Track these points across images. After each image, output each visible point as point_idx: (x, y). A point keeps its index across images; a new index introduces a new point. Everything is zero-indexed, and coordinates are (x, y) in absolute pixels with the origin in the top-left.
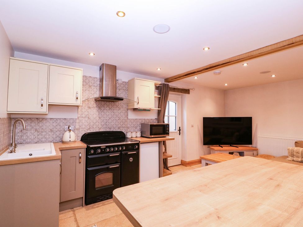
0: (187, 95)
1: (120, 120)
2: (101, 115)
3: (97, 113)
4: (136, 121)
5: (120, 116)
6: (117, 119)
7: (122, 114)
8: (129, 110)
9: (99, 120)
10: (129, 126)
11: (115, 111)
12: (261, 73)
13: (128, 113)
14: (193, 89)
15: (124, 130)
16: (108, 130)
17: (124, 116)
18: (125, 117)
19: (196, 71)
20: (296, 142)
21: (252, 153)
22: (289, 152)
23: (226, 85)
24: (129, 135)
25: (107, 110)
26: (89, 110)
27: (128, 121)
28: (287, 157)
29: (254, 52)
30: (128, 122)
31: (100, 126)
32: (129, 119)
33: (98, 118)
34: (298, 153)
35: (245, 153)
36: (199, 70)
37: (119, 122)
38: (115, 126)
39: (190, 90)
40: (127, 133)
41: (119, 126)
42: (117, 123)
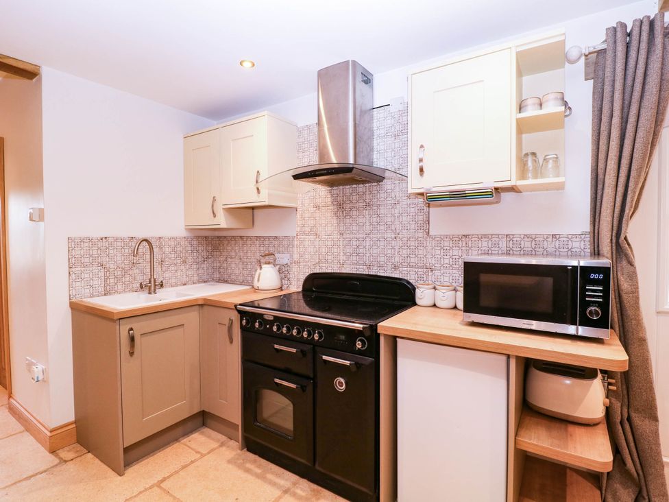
1: (401, 239)
2: (345, 224)
3: (335, 221)
5: (399, 227)
6: (390, 235)
7: (405, 219)
9: (339, 240)
10: (432, 261)
16: (363, 270)
17: (412, 227)
18: (416, 230)
25: (358, 209)
26: (317, 214)
27: (430, 243)
30: (430, 248)
31: (342, 258)
32: (434, 238)
33: (336, 236)
37: (397, 248)
38: (382, 259)
41: (397, 259)
42: (389, 251)
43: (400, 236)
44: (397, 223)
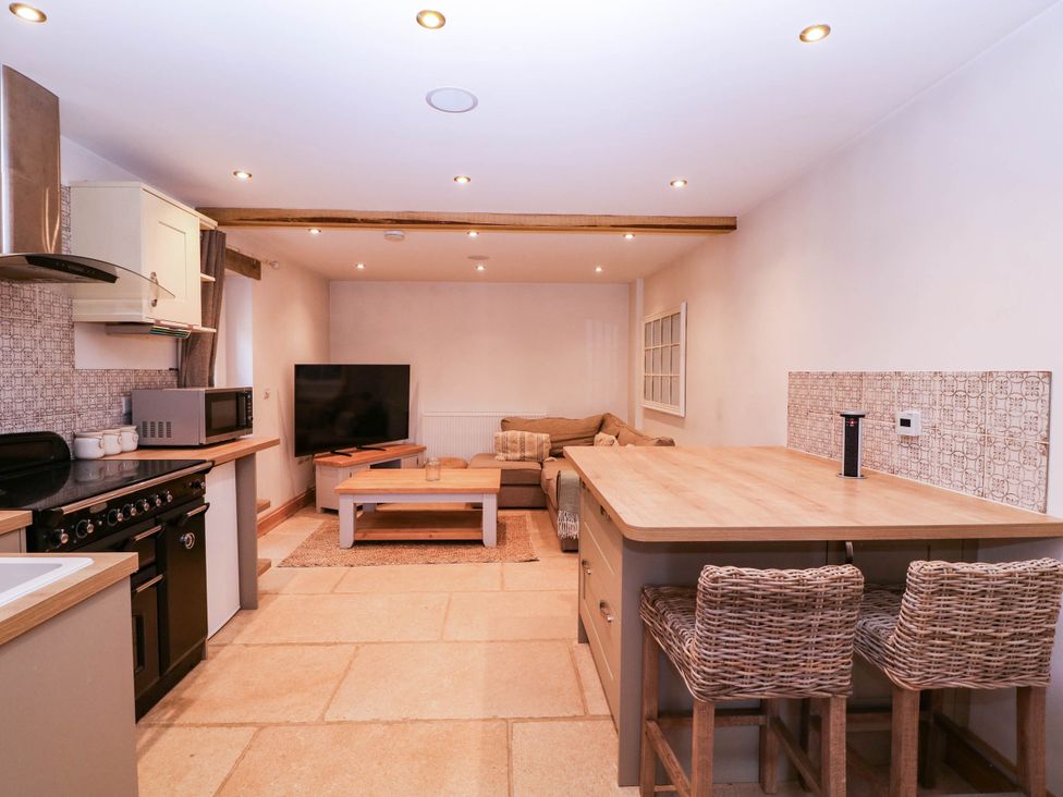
0: (249, 281)
1: (44, 375)
4: (105, 380)
5: (41, 357)
6: (30, 369)
7: (48, 345)
8: (76, 329)
10: (78, 402)
11: (17, 330)
12: (470, 258)
13: (72, 341)
14: (277, 266)
15: (59, 427)
17: (58, 357)
18: (62, 362)
19: (359, 217)
20: (503, 421)
21: (415, 458)
22: (497, 444)
23: (361, 266)
24: (90, 448)
27: (77, 381)
28: (493, 455)
29: (528, 218)
30: (76, 385)
32: (80, 372)
34: (514, 442)
35: (404, 462)
36: (371, 217)
37: (39, 387)
38: (19, 406)
39: (263, 266)
40: (75, 436)
41: (40, 404)
42: (29, 393)
43: (43, 370)
44: (38, 350)
